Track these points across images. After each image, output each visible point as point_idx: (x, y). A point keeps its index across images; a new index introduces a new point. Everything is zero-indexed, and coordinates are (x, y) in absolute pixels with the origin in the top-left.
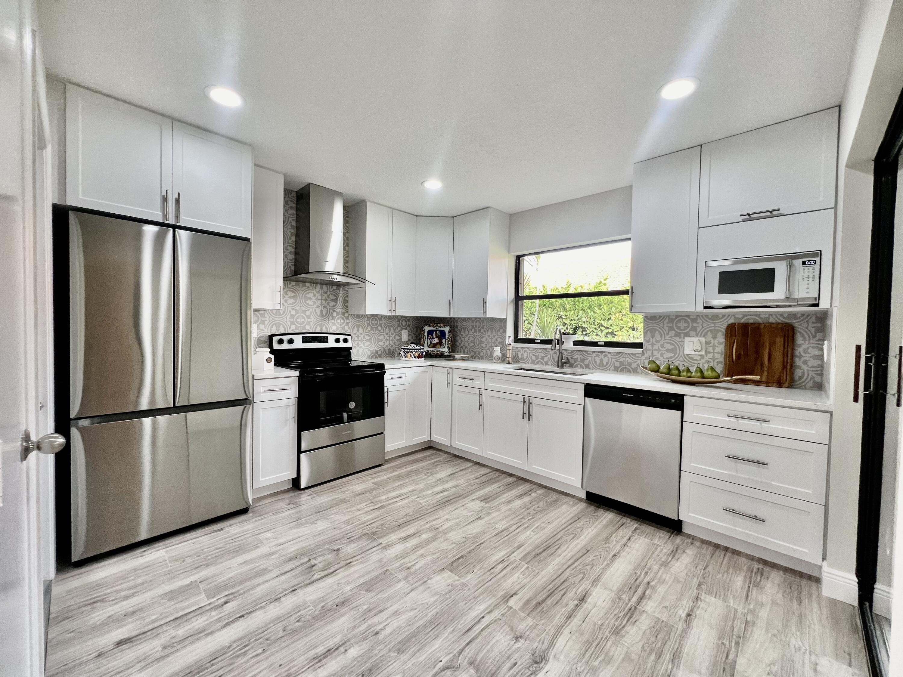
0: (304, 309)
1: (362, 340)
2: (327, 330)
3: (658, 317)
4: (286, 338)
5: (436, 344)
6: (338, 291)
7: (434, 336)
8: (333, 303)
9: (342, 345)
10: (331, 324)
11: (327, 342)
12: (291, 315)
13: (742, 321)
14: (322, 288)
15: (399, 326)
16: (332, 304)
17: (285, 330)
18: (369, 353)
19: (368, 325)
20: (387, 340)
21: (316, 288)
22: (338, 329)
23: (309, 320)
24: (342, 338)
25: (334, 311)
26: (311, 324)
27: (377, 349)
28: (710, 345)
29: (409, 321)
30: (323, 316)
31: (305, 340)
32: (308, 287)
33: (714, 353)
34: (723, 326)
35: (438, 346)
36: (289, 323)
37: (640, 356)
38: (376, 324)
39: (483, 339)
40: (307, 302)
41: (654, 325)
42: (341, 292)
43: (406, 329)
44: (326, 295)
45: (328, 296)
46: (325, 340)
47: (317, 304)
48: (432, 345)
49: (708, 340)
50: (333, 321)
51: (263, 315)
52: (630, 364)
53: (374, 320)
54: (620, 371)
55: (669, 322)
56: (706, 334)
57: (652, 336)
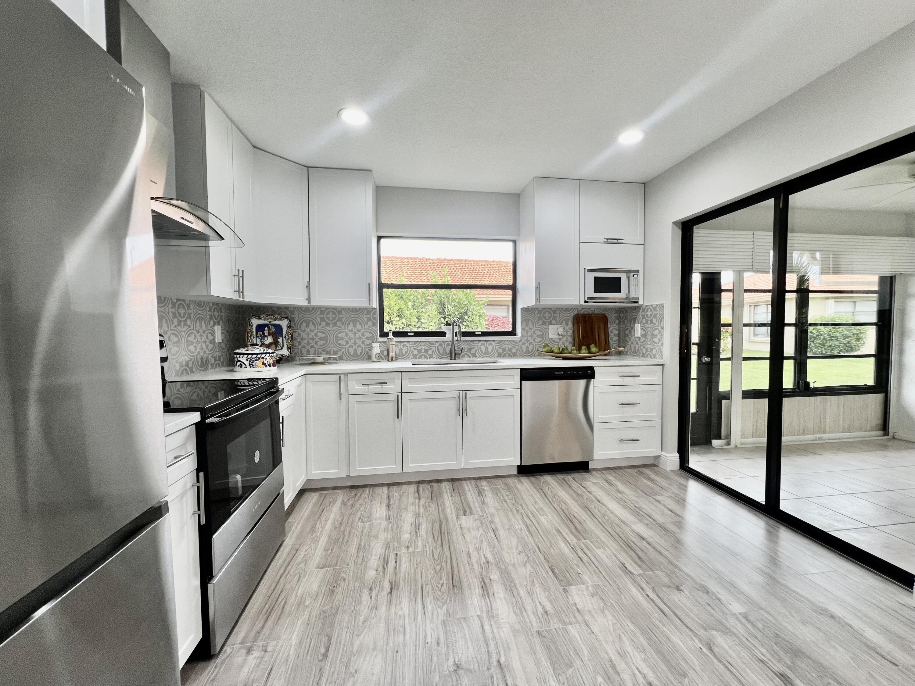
5: (270, 344)
7: (266, 333)
13: (582, 312)
15: (211, 318)
20: (198, 343)
34: (572, 315)
35: (273, 347)
37: (518, 342)
39: (342, 335)
41: (528, 315)
43: (219, 323)
49: (563, 327)
52: (510, 350)
54: (503, 357)
55: (538, 313)
56: (562, 322)
57: (527, 325)
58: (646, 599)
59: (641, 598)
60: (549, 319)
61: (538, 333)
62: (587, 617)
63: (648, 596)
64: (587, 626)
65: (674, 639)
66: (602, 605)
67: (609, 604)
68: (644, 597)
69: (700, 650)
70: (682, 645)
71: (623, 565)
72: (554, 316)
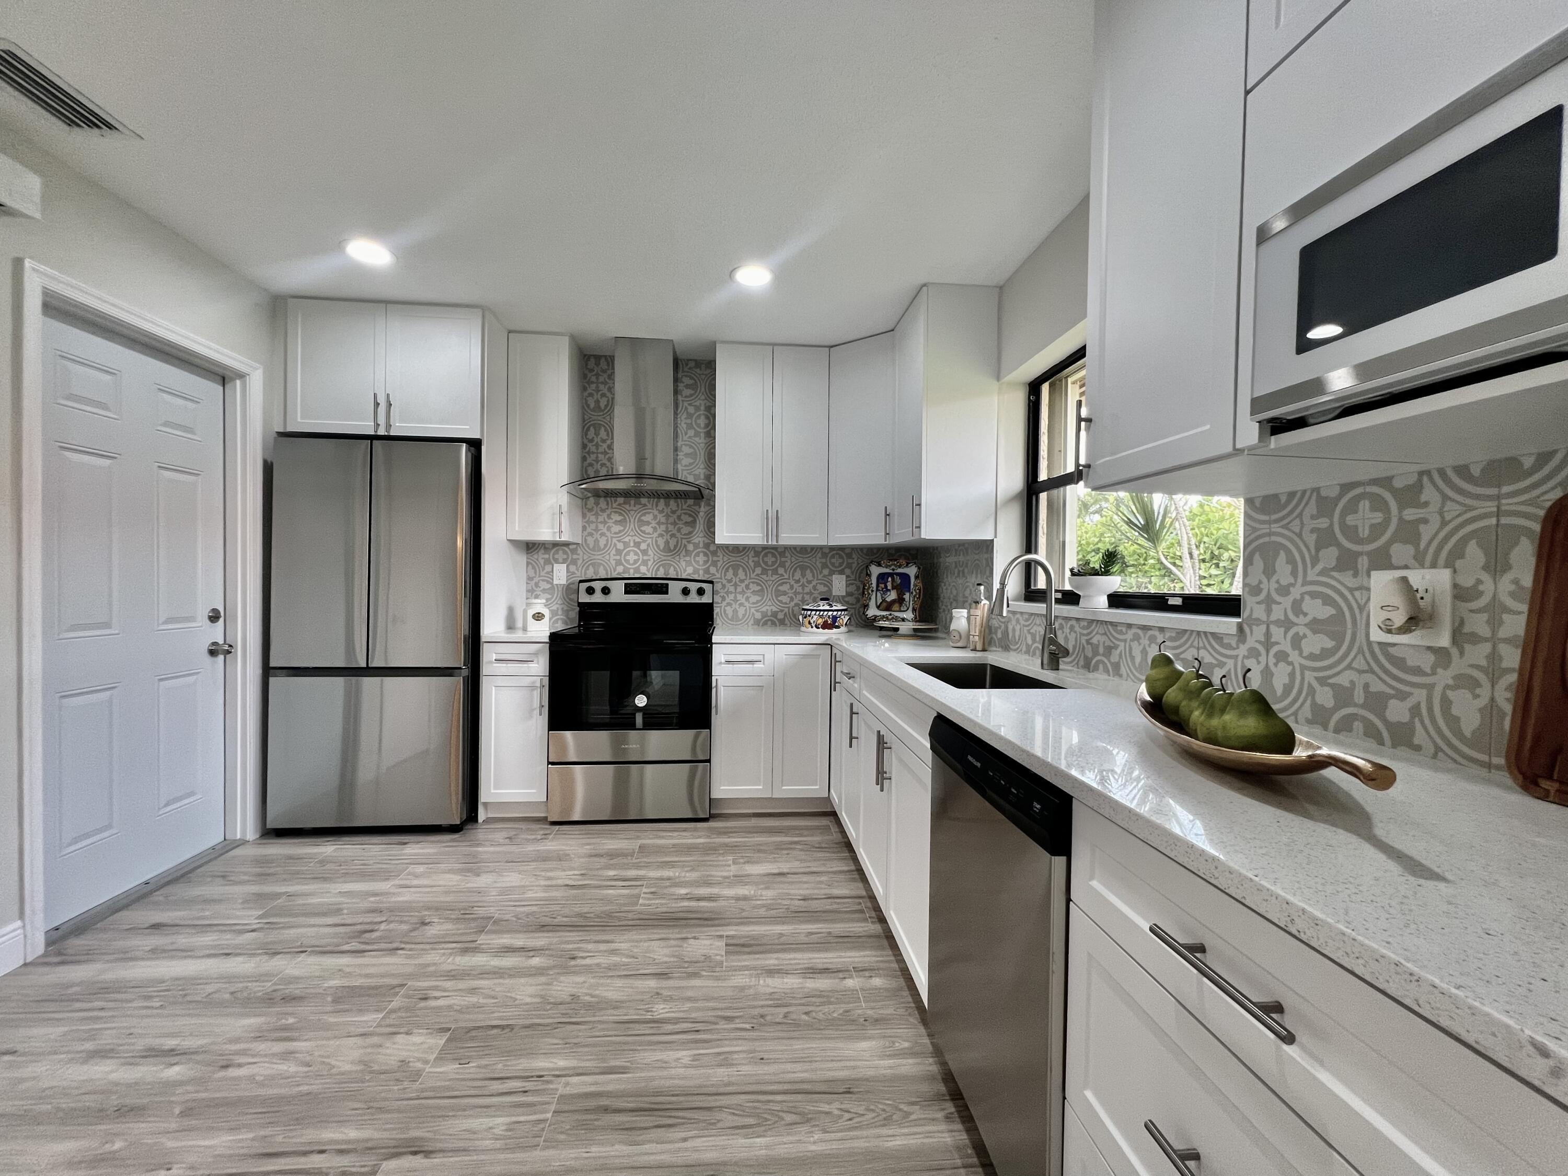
0: (637, 540)
1: (743, 592)
2: (677, 574)
3: (1283, 499)
4: (598, 586)
5: (893, 602)
6: (697, 508)
7: (889, 586)
8: (689, 529)
9: (693, 598)
10: (684, 564)
11: (667, 593)
12: (617, 550)
14: (667, 505)
15: (824, 566)
16: (686, 530)
17: (607, 574)
18: (758, 616)
19: (757, 564)
20: (796, 593)
21: (657, 506)
22: (696, 571)
23: (645, 558)
24: (693, 587)
25: (689, 542)
26: (650, 563)
27: (775, 609)
28: (1474, 605)
29: (849, 556)
30: (670, 551)
31: (629, 590)
32: (645, 505)
33: (1494, 640)
35: (896, 607)
36: (613, 563)
37: (1234, 642)
38: (774, 563)
40: (643, 529)
41: (1275, 528)
42: (702, 509)
43: (841, 572)
44: (675, 516)
45: (679, 518)
46: (663, 589)
47: (659, 531)
48: (884, 604)
49: (1467, 581)
50: (688, 559)
51: (574, 551)
53: (770, 555)
55: (1321, 513)
56: (1458, 553)
57: (1269, 571)
58: (319, 1143)
59: (329, 1134)
60: (1372, 538)
61: (1316, 609)
62: (375, 1040)
63: (322, 1152)
64: (362, 1035)
65: (224, 1139)
66: (376, 1067)
67: (367, 1078)
68: (324, 1144)
69: (168, 1166)
70: (207, 1143)
71: (428, 1154)
72: (1401, 519)
